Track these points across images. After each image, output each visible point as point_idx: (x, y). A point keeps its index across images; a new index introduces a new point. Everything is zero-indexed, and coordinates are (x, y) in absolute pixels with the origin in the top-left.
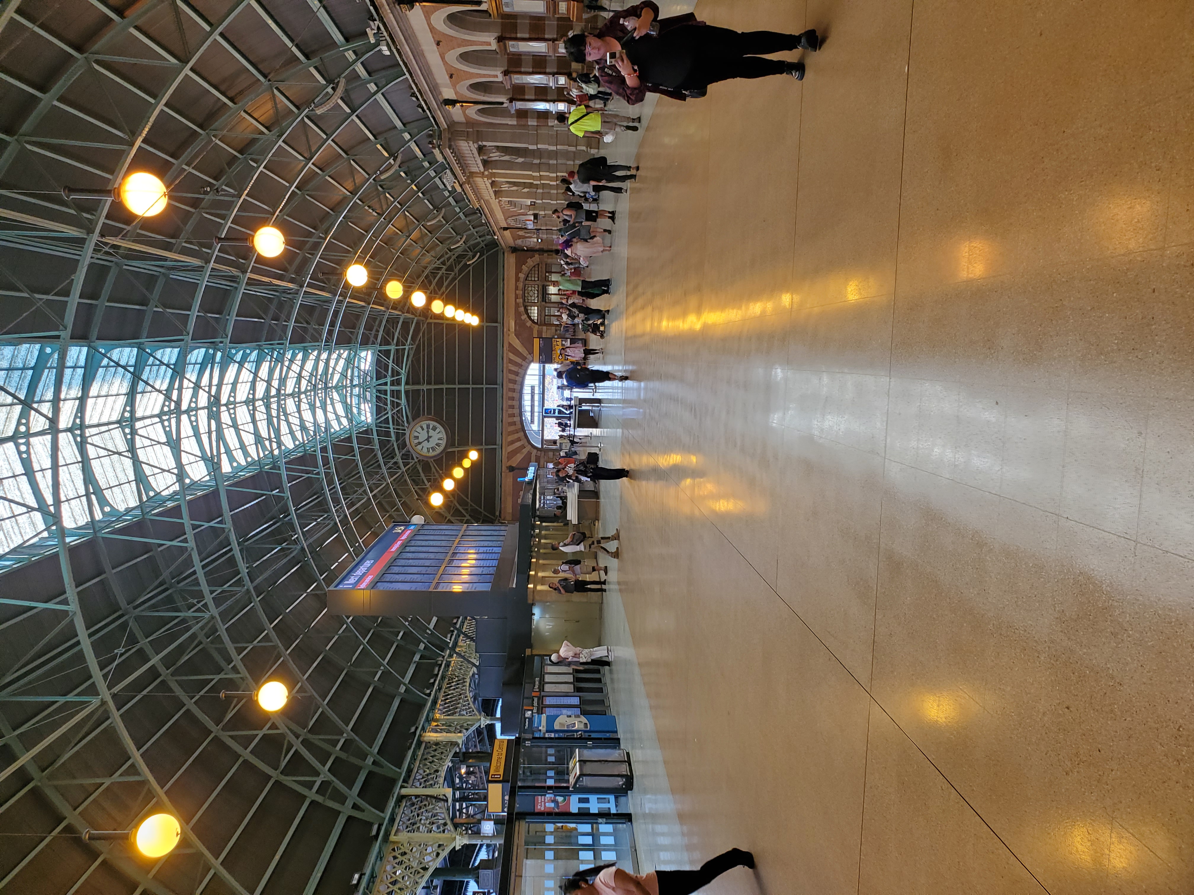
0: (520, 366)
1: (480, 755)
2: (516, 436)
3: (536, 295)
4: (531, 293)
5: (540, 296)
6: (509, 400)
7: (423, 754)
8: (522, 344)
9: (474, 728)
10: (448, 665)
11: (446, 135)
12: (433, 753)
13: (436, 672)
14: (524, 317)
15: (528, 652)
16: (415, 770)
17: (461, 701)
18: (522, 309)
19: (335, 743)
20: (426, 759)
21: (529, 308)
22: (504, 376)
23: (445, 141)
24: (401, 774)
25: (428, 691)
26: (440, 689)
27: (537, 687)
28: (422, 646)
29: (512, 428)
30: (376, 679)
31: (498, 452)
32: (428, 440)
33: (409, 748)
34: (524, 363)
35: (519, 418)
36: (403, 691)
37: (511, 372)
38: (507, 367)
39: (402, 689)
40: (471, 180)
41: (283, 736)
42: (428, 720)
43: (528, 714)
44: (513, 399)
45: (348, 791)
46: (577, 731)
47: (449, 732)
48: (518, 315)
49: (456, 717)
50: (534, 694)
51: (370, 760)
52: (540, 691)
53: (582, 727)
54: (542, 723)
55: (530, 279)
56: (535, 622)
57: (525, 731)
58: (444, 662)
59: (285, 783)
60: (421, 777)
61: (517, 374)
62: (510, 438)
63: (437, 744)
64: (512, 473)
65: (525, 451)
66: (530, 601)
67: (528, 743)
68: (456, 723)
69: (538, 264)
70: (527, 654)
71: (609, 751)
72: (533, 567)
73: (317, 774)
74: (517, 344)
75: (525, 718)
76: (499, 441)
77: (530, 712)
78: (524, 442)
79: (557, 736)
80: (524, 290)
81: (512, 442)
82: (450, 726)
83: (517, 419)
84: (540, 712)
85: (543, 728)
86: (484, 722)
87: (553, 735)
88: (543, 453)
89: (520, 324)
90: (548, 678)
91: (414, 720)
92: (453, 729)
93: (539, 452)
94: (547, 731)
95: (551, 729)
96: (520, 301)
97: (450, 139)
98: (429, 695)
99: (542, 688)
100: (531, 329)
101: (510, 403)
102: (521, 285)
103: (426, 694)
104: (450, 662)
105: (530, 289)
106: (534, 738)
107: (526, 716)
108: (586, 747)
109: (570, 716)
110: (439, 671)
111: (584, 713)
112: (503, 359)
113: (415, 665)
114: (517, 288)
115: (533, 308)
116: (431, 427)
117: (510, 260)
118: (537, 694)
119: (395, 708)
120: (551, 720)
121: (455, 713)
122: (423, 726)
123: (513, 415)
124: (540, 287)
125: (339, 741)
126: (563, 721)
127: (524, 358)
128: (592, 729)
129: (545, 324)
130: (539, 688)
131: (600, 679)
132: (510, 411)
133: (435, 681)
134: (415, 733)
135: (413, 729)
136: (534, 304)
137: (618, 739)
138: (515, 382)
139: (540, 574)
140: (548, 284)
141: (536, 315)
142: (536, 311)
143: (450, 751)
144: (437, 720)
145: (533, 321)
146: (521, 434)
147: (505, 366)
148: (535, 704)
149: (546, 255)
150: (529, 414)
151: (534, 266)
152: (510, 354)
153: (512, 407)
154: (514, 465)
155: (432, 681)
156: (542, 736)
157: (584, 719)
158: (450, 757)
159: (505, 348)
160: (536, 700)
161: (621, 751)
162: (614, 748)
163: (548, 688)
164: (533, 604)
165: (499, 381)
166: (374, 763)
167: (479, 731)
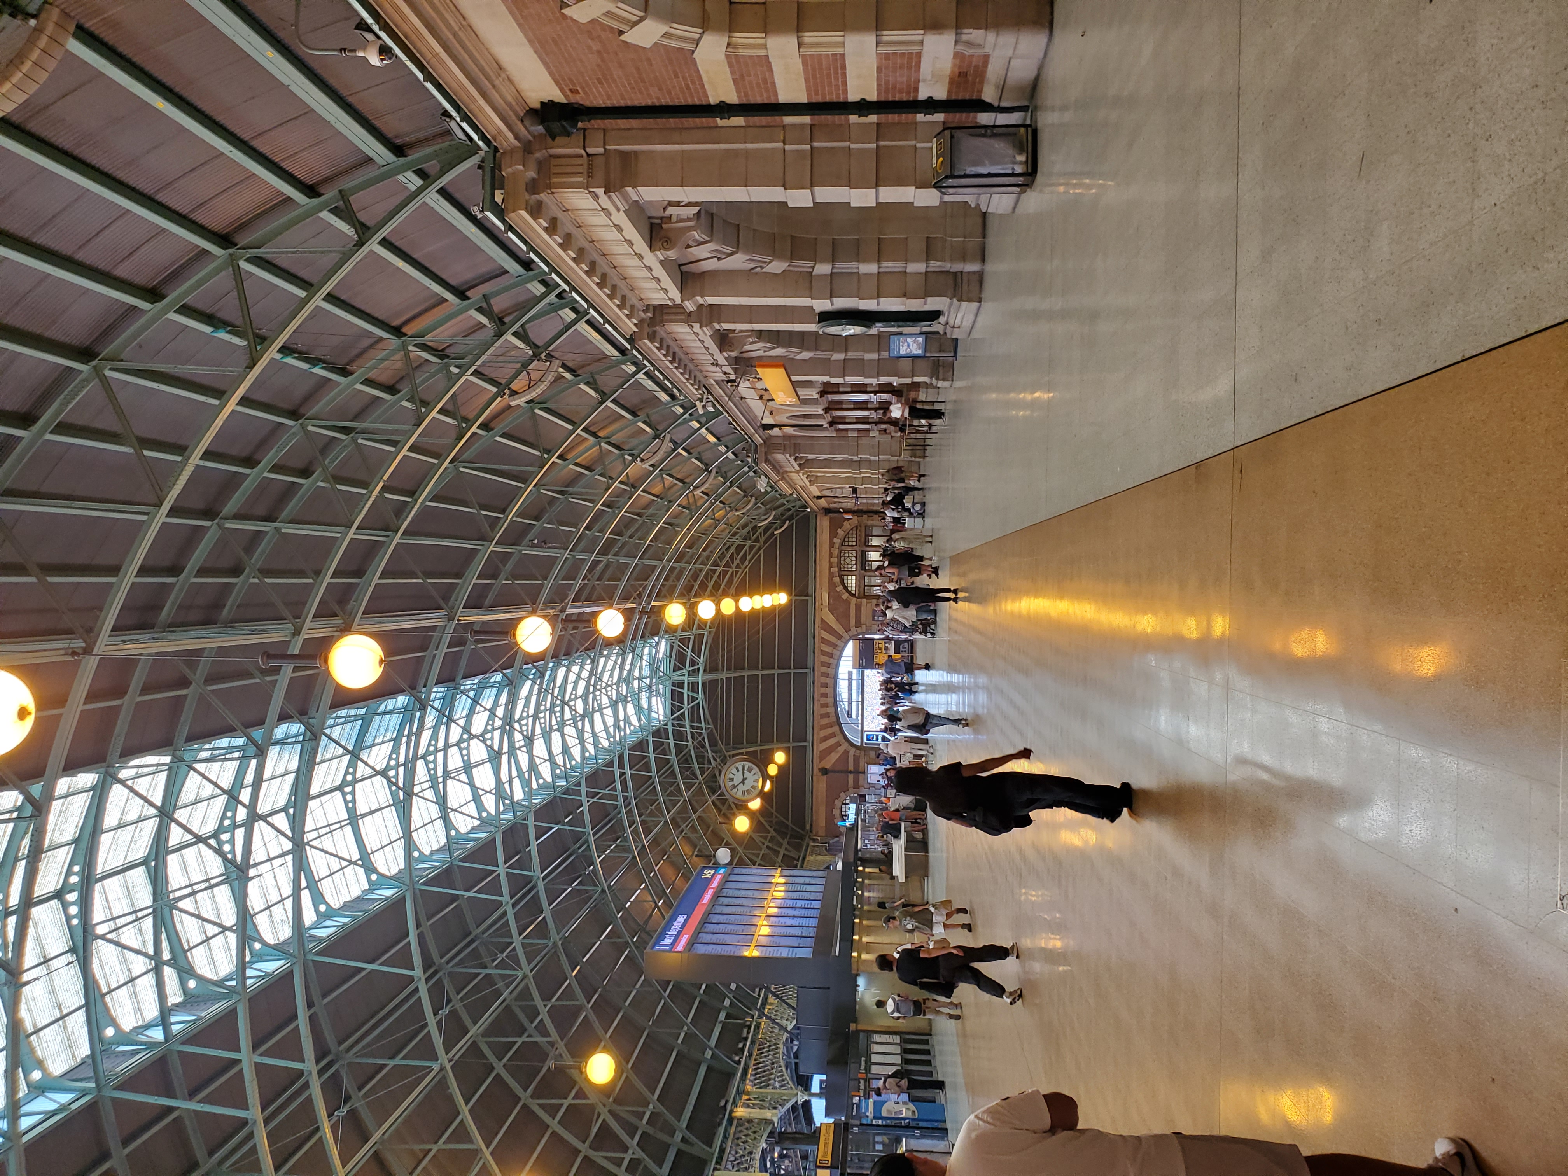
0: (835, 646)
1: (797, 1136)
2: (830, 731)
3: (854, 562)
4: (848, 560)
5: (858, 563)
6: (821, 686)
7: (735, 1133)
8: (837, 620)
9: (789, 1105)
10: (758, 1026)
11: (762, 450)
12: (746, 1132)
13: (745, 1035)
14: (840, 588)
15: (853, 1027)
16: (728, 1150)
17: (774, 1071)
18: (837, 580)
19: (641, 1115)
20: (738, 1139)
21: (846, 577)
22: (816, 659)
23: (761, 455)
24: (713, 1154)
25: (737, 1058)
26: (750, 1055)
27: (863, 1067)
28: (727, 1002)
29: (825, 721)
30: (680, 1041)
31: (809, 751)
32: (743, 782)
33: (720, 1124)
34: (839, 643)
35: (833, 709)
36: (709, 1057)
37: (824, 653)
38: (819, 647)
39: (708, 1054)
40: (785, 476)
41: (592, 1107)
42: (739, 1093)
43: (856, 1100)
44: (826, 685)
45: (658, 1169)
46: (904, 1119)
47: (762, 1107)
48: (832, 586)
49: (769, 1090)
50: (860, 1076)
51: (678, 1136)
52: (866, 1073)
53: (910, 1115)
54: (869, 1108)
55: (846, 544)
56: (859, 995)
57: (853, 1117)
58: (754, 1023)
59: (594, 1159)
60: (732, 1159)
61: (831, 656)
62: (823, 733)
63: (750, 1121)
64: (825, 777)
65: (841, 750)
66: (854, 972)
67: (856, 1130)
68: (769, 1097)
69: (857, 527)
70: (851, 1029)
71: (935, 1142)
72: (856, 930)
73: (626, 1149)
74: (831, 620)
75: (853, 1104)
76: (809, 737)
77: (857, 1098)
78: (839, 738)
79: (884, 1123)
80: (839, 557)
81: (826, 739)
82: (764, 1101)
83: (831, 710)
84: (867, 1097)
85: (870, 1114)
86: (801, 1097)
87: (880, 1122)
88: (863, 753)
89: (834, 597)
90: (875, 1058)
91: (723, 1091)
92: (766, 1104)
93: (858, 751)
94: (875, 1118)
95: (878, 1115)
96: (835, 570)
97: (766, 453)
98: (739, 1063)
99: (868, 1070)
100: (848, 603)
101: (823, 690)
102: (836, 552)
103: (734, 1062)
104: (760, 1023)
105: (846, 555)
106: (862, 1125)
107: (854, 1101)
108: (914, 1137)
109: (898, 1103)
110: (748, 1033)
111: (913, 1100)
112: (814, 638)
113: (721, 1025)
114: (831, 556)
115: (850, 577)
116: (747, 768)
117: (824, 524)
118: (864, 1076)
119: (702, 1077)
120: (878, 1106)
121: (768, 1085)
122: (734, 1099)
123: (826, 705)
124: (859, 553)
125: (644, 1113)
126: (891, 1108)
127: (840, 637)
128: (921, 1117)
129: (865, 597)
130: (865, 1069)
131: (930, 1061)
132: (823, 700)
133: (745, 1045)
134: (725, 1107)
135: (722, 1103)
136: (851, 573)
137: (946, 1129)
138: (828, 665)
139: (865, 939)
140: (868, 549)
141: (854, 585)
142: (854, 581)
143: (764, 1130)
144: (748, 1093)
145: (850, 593)
146: (837, 728)
147: (817, 646)
148: (862, 1087)
149: (865, 516)
150: (846, 703)
151: (852, 529)
152: (823, 632)
153: (825, 695)
154: (828, 767)
155: (741, 1045)
156: (869, 1122)
157: (912, 1106)
158: (765, 1137)
159: (817, 626)
160: (862, 1082)
161: (946, 1143)
162: (942, 1138)
163: (875, 1069)
164: (857, 975)
165: (810, 663)
166: (683, 1140)
167: (794, 1108)
